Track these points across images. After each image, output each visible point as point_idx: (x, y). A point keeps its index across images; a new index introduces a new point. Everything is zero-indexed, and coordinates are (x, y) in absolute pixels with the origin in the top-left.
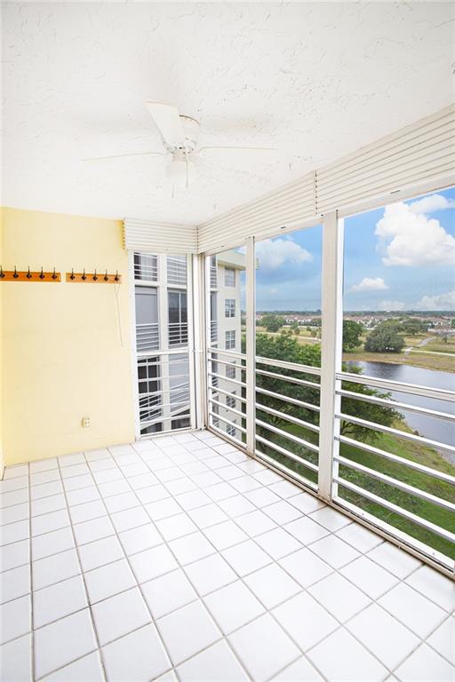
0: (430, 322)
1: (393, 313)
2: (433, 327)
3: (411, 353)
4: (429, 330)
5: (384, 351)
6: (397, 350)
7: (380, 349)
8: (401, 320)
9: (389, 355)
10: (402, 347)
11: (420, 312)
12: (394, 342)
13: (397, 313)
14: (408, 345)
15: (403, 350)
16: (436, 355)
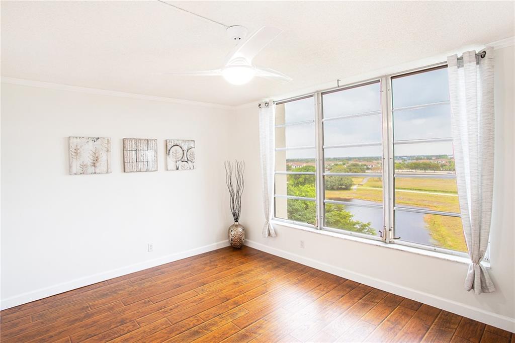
0: (365, 165)
1: (335, 159)
2: (368, 169)
3: (358, 190)
4: (366, 171)
5: (338, 189)
6: (347, 188)
7: (335, 187)
8: (344, 164)
9: (342, 192)
10: (351, 185)
11: (356, 158)
12: (345, 181)
13: (339, 159)
14: (354, 183)
15: (352, 187)
16: (376, 191)
